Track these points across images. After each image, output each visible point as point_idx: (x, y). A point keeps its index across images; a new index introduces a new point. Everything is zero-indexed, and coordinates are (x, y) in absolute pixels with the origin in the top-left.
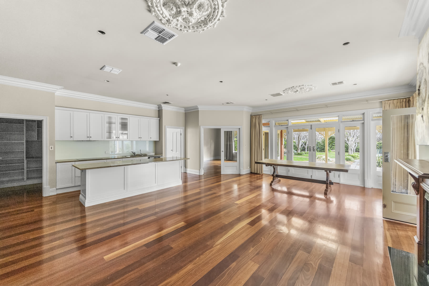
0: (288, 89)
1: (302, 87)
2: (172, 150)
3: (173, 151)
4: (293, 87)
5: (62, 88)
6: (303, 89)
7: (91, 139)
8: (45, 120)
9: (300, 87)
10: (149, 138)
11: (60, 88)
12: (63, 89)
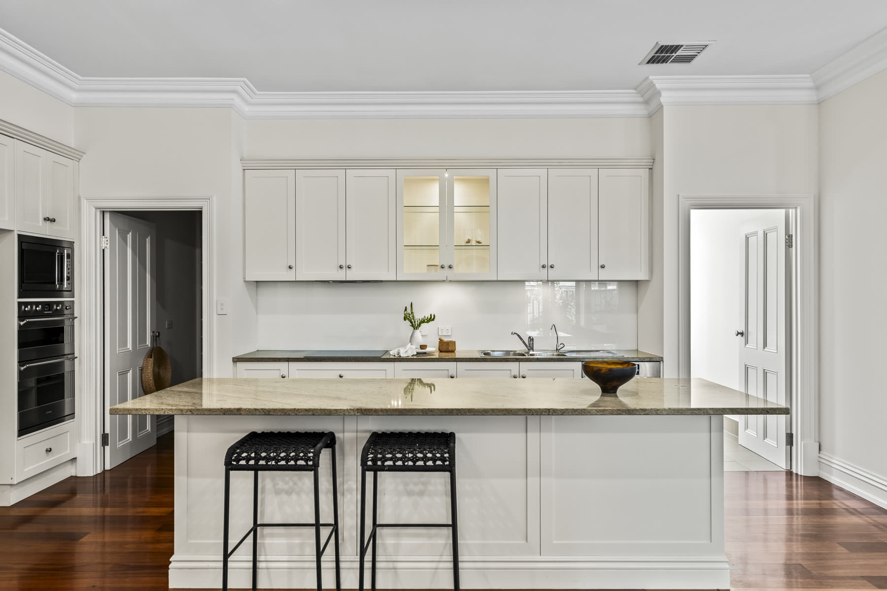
7: (351, 276)
10: (596, 266)
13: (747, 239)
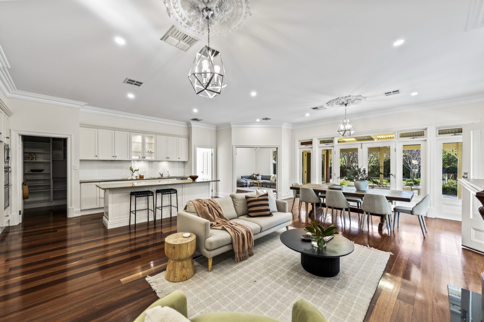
0: (332, 100)
1: (349, 98)
2: (202, 172)
3: (204, 173)
4: (338, 98)
5: (86, 104)
6: (350, 101)
7: (116, 159)
8: (69, 138)
9: (346, 99)
10: (178, 158)
11: (84, 105)
12: (88, 105)
13: (203, 153)
